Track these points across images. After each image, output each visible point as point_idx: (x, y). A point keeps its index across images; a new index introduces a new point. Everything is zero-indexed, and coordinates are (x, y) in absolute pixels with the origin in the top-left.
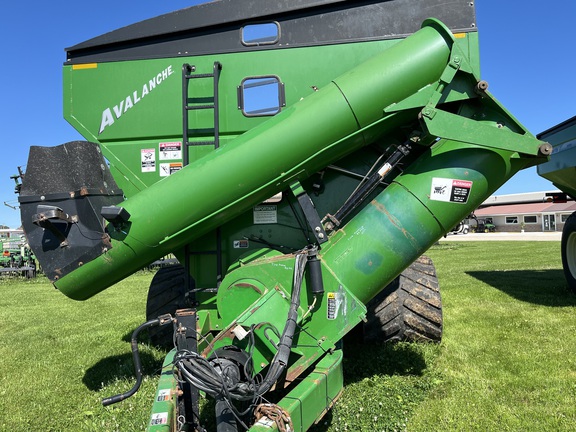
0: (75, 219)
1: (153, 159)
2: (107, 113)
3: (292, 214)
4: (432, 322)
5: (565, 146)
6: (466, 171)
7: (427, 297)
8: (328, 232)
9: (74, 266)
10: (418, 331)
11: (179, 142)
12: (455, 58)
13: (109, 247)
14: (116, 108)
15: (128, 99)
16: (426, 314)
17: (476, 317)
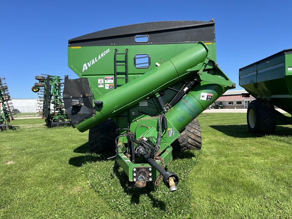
0: (83, 104)
1: (103, 82)
2: (85, 65)
3: (153, 103)
4: (198, 142)
5: (249, 75)
6: (211, 91)
7: (196, 133)
8: (167, 109)
9: (83, 120)
10: (193, 145)
11: (113, 77)
12: (209, 56)
13: (95, 114)
14: (88, 63)
15: (93, 60)
16: (196, 139)
17: (213, 142)
